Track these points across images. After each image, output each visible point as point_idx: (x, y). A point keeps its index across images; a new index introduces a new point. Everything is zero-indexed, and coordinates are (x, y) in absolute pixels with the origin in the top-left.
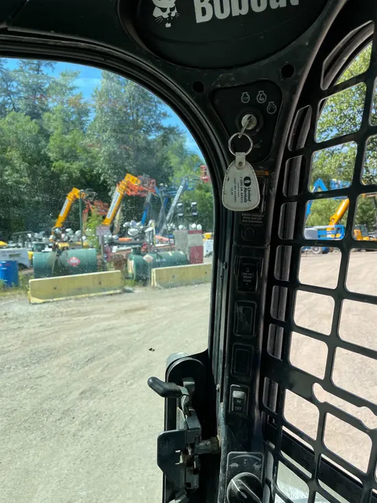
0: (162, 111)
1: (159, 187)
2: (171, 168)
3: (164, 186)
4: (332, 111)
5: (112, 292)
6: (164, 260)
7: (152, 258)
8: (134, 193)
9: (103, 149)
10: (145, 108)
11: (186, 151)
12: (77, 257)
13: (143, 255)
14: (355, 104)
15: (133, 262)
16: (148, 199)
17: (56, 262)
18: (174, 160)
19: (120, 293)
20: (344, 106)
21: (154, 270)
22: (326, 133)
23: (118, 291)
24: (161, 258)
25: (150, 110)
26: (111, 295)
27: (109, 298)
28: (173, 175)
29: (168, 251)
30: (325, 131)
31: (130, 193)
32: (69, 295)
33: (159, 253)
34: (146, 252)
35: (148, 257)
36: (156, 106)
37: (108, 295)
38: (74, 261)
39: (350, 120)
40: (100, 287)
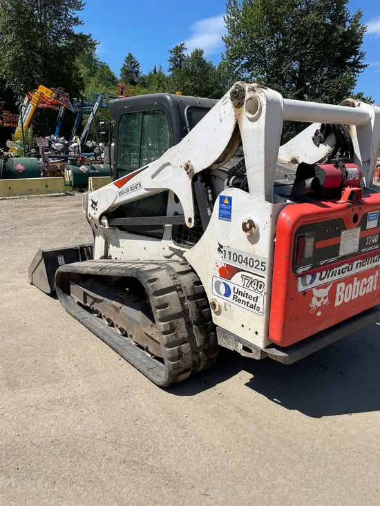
0: (74, 17)
1: (72, 101)
2: (81, 79)
3: (78, 101)
4: (244, 38)
5: (57, 194)
6: (97, 171)
7: (87, 169)
8: (45, 105)
9: (8, 53)
10: (54, 11)
11: (96, 61)
12: (22, 165)
13: (80, 166)
14: (265, 33)
15: (70, 171)
16: (61, 113)
17: (4, 166)
18: (84, 71)
19: (64, 196)
20: (255, 35)
21: (90, 178)
22: (237, 61)
23: (62, 194)
24: (95, 169)
25: (59, 14)
26: (57, 196)
27: (56, 199)
28: (83, 89)
29: (100, 164)
30: (237, 58)
31: (41, 105)
32: (22, 195)
33: (93, 165)
34: (82, 164)
35: (83, 168)
36: (67, 10)
37: (54, 196)
38: (20, 167)
39: (259, 50)
40: (47, 190)
